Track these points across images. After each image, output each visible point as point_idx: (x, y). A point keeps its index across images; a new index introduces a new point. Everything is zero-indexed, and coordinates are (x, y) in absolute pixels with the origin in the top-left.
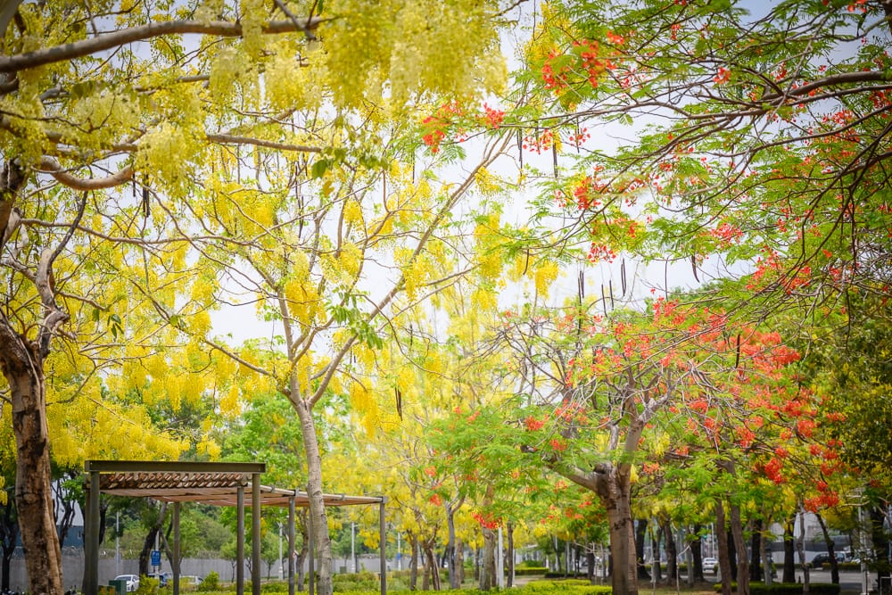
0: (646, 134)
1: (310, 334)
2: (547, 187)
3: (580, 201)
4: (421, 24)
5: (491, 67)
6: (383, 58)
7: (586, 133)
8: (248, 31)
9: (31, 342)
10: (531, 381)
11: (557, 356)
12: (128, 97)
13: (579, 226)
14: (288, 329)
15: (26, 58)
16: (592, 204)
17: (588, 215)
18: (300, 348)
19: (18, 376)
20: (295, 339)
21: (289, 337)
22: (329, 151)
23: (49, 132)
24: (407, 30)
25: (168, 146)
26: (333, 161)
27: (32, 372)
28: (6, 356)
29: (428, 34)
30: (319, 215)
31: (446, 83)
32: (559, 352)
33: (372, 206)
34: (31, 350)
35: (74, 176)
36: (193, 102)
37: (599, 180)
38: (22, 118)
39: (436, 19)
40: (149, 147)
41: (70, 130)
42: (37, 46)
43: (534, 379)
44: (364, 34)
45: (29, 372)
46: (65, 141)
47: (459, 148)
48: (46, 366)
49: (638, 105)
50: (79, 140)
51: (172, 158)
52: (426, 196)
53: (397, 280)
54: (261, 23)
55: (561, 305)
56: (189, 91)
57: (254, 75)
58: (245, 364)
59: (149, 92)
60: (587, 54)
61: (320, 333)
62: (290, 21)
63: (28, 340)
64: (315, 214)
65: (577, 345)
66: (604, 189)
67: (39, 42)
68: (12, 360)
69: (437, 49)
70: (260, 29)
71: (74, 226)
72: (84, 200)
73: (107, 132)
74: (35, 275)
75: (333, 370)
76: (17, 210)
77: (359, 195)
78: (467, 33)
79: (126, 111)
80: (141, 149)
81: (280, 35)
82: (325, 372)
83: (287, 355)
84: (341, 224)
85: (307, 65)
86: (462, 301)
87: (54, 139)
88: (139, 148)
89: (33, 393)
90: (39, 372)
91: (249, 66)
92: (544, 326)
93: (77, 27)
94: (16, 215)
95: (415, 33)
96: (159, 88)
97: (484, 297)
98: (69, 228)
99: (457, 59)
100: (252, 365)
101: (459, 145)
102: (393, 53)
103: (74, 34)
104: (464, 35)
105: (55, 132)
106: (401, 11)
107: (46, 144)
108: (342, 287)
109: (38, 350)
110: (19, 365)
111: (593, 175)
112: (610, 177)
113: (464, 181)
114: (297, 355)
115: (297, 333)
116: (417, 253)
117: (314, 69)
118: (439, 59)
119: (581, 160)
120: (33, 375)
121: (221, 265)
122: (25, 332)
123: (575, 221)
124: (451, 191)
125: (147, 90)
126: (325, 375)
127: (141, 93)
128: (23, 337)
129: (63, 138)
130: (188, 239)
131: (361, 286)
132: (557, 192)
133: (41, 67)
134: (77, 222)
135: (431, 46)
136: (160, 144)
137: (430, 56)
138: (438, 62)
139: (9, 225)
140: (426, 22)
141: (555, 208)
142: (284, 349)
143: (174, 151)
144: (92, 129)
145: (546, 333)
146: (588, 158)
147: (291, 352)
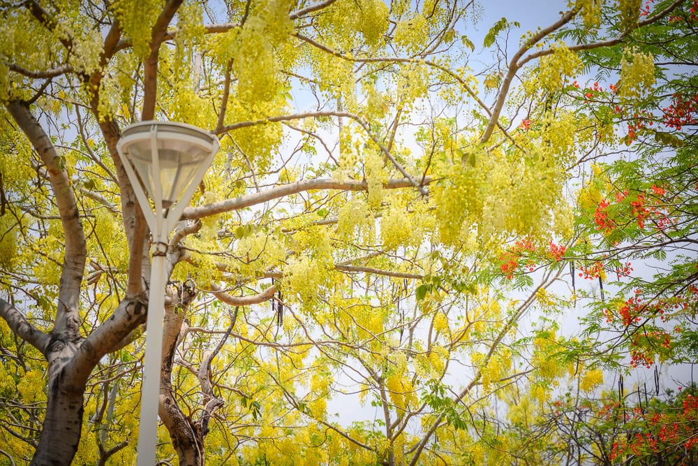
0: (677, 263)
1: (405, 418)
2: (597, 306)
3: (625, 319)
4: (507, 181)
5: (561, 215)
6: (477, 208)
7: (630, 267)
8: (372, 187)
9: (195, 423)
10: (577, 458)
11: (597, 439)
12: (276, 237)
13: (623, 338)
14: (387, 414)
15: (207, 208)
16: (634, 320)
17: (631, 329)
18: (396, 429)
19: (185, 449)
20: (392, 422)
21: (388, 420)
22: (428, 278)
23: (217, 262)
24: (496, 186)
25: (306, 274)
26: (432, 286)
27: (195, 446)
28: (176, 433)
29: (512, 189)
30: (412, 325)
31: (526, 227)
32: (600, 436)
33: (456, 319)
34: (194, 429)
35: (230, 295)
36: (324, 239)
37: (639, 301)
38: (200, 253)
39: (518, 178)
40: (291, 274)
41: (233, 262)
42: (214, 200)
43: (579, 456)
44: (466, 191)
45: (193, 446)
46: (229, 270)
47: (529, 277)
48: (206, 441)
49: (672, 242)
50: (239, 269)
51: (308, 283)
52: (497, 312)
53: (473, 377)
54: (382, 181)
55: (600, 397)
56: (321, 232)
57: (371, 219)
58: (353, 441)
59: (292, 232)
60: (636, 202)
61: (413, 417)
62: (406, 179)
63: (193, 421)
64: (409, 324)
65: (614, 430)
66: (644, 308)
67: (216, 197)
68: (180, 437)
69: (520, 200)
70: (381, 186)
71: (228, 333)
72: (236, 313)
73: (260, 263)
74: (198, 370)
75: (422, 447)
76: (187, 321)
77: (446, 308)
78: (543, 188)
79: (275, 247)
80: (286, 276)
81: (396, 190)
82: (415, 449)
83: (386, 436)
84: (431, 332)
85: (413, 212)
86: (518, 392)
87: (222, 268)
88: (284, 275)
89: (196, 463)
90: (201, 447)
91: (368, 212)
92: (587, 414)
93: (239, 183)
94: (186, 324)
95: (502, 188)
96: (300, 229)
97: (541, 393)
98: (223, 335)
99: (535, 208)
100: (359, 442)
101: (528, 275)
102: (485, 203)
103: (236, 189)
104: (541, 190)
105: (222, 263)
106: (491, 172)
107: (216, 273)
108: (432, 380)
109: (200, 429)
110: (186, 441)
111: (634, 297)
112: (649, 299)
113: (528, 299)
114: (394, 435)
115: (394, 417)
116: (490, 355)
117: (418, 215)
118: (521, 208)
119: (624, 286)
120: (196, 449)
121: (337, 363)
122: (191, 415)
123: (619, 334)
124: (517, 306)
125: (291, 231)
126: (416, 451)
127: (285, 233)
128: (189, 419)
129: (228, 267)
130: (314, 343)
131: (446, 381)
132: (604, 310)
133: (217, 215)
134: (230, 330)
135: (515, 198)
136: (300, 273)
137: (514, 206)
138: (521, 211)
139: (181, 332)
140: (511, 179)
141: (604, 323)
142: (384, 430)
143: (310, 278)
144: (249, 262)
145: (588, 419)
146: (630, 284)
147: (390, 432)
